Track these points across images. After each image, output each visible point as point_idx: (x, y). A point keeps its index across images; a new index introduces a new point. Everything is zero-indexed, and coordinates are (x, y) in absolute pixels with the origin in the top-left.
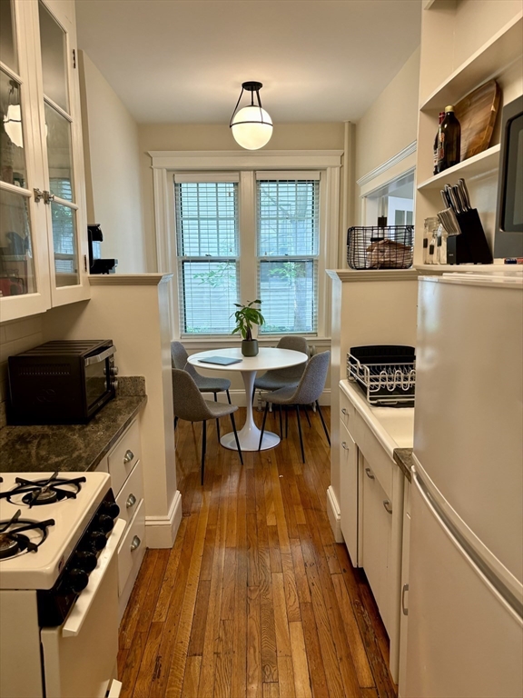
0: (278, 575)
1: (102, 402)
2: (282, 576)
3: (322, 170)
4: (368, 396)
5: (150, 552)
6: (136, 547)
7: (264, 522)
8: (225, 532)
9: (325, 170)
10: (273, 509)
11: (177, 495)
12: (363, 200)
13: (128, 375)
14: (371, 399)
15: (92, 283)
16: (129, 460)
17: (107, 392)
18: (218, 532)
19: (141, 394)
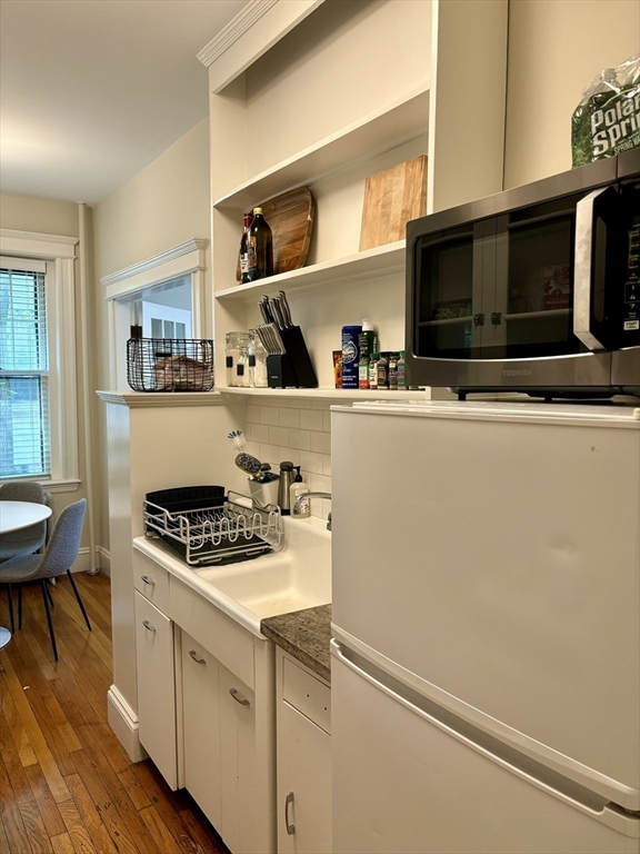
0: (61, 837)
2: (67, 838)
3: (49, 260)
4: (188, 556)
7: (16, 764)
9: (53, 260)
10: (25, 739)
12: (110, 304)
14: (192, 559)
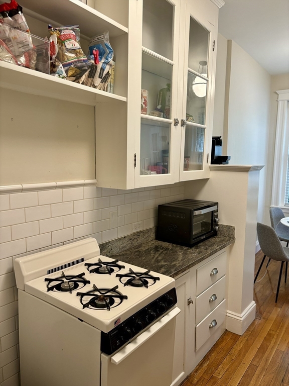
1: (204, 237)
5: (228, 332)
6: (213, 327)
8: (280, 339)
11: (253, 304)
13: (225, 224)
15: (211, 169)
16: (214, 274)
17: (210, 232)
18: (275, 337)
19: (232, 236)
